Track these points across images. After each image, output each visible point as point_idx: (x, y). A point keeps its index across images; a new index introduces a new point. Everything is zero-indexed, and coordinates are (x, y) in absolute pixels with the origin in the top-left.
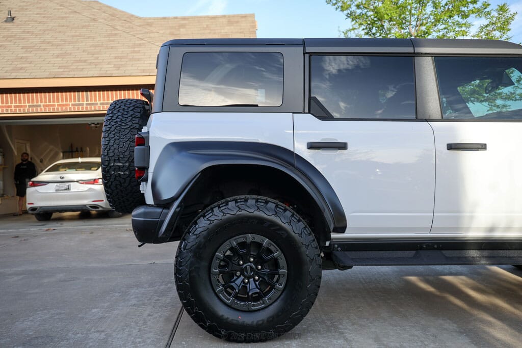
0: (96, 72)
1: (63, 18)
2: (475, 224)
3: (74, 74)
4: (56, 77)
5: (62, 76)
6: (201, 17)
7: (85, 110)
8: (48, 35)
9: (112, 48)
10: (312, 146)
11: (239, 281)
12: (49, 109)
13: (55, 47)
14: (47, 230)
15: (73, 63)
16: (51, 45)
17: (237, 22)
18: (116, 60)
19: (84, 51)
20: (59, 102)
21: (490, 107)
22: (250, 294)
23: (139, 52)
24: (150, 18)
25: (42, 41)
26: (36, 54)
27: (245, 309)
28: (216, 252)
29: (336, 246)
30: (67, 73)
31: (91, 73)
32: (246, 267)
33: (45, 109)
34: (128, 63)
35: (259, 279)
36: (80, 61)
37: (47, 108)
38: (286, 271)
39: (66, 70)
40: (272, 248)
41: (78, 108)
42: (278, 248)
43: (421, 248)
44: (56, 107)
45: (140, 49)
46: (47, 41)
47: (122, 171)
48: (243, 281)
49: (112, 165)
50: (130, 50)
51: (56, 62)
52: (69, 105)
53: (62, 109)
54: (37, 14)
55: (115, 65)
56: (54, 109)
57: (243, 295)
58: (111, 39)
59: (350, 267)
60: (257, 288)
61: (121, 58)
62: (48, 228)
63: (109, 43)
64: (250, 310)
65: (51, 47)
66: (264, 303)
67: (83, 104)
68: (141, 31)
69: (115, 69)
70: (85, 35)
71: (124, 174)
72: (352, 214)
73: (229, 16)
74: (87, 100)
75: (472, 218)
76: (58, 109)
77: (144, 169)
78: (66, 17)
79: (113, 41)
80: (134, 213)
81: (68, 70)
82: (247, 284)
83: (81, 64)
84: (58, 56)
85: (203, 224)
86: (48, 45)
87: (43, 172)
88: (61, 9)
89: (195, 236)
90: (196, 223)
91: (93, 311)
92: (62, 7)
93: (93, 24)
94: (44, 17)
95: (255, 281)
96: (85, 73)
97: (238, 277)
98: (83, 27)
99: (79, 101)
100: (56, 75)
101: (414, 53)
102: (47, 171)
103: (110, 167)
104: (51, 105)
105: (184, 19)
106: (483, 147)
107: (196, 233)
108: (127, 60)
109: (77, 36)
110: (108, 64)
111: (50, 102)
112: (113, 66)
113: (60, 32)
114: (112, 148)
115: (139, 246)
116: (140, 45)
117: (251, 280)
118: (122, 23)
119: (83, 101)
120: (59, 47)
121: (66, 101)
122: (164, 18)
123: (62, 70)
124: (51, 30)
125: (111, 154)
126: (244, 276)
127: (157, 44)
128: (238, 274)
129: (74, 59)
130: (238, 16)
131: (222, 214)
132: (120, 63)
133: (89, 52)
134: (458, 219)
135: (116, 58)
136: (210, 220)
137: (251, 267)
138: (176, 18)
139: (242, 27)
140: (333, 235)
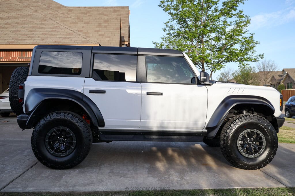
0: (32, 42)
1: (19, 10)
3: (20, 43)
4: (10, 44)
5: (14, 43)
6: (99, 7)
7: (25, 61)
8: (10, 19)
9: (42, 28)
10: (91, 92)
11: (57, 145)
12: (7, 60)
13: (12, 27)
14: (4, 122)
15: (20, 36)
16: (10, 25)
17: (119, 11)
18: (43, 35)
19: (27, 30)
20: (12, 56)
21: (240, 64)
22: (61, 150)
23: (55, 31)
24: (71, 7)
25: (6, 23)
26: (2, 31)
27: (58, 156)
29: (100, 132)
30: (16, 42)
31: (28, 42)
32: (60, 139)
33: (5, 60)
34: (48, 37)
36: (24, 35)
37: (6, 59)
38: (75, 141)
39: (16, 40)
41: (22, 60)
42: (72, 132)
43: (136, 134)
44: (10, 59)
45: (56, 29)
46: (9, 23)
48: (59, 145)
49: (13, 96)
50: (51, 29)
51: (12, 36)
52: (17, 58)
53: (13, 60)
54: (6, 7)
55: (41, 38)
56: (9, 60)
57: (58, 150)
58: (42, 23)
59: (111, 141)
60: (64, 148)
61: (45, 34)
62: (4, 121)
63: (41, 25)
64: (60, 156)
65: (10, 27)
66: (66, 154)
67: (24, 58)
68: (62, 16)
69: (41, 40)
70: (29, 20)
72: (107, 119)
73: (115, 7)
74: (26, 56)
76: (11, 60)
77: (22, 99)
78: (21, 9)
79: (43, 24)
80: (18, 117)
81: (17, 40)
82: (60, 146)
83: (24, 37)
84: (13, 32)
85: (42, 122)
86: (9, 25)
87: (5, 92)
88: (19, 4)
89: (39, 127)
90: (40, 122)
91: (5, 157)
92: (20, 3)
93: (35, 13)
94: (10, 9)
95: (64, 145)
96: (25, 42)
97: (57, 143)
98: (29, 15)
99: (22, 56)
100: (10, 43)
101: (137, 54)
102: (6, 91)
103: (12, 97)
104: (8, 58)
105: (90, 8)
106: (161, 94)
107: (39, 125)
108: (48, 35)
109: (25, 21)
110: (38, 37)
111: (7, 56)
112: (40, 38)
113: (17, 18)
114: (13, 89)
115: (22, 130)
116: (57, 27)
117: (62, 145)
118: (53, 12)
119: (24, 56)
120: (14, 27)
121: (16, 56)
122: (79, 7)
123: (14, 40)
124: (12, 17)
125: (13, 92)
126: (59, 143)
127: (65, 27)
128: (57, 142)
129: (21, 34)
130: (119, 7)
131: (50, 118)
132: (45, 37)
133: (29, 30)
135: (43, 34)
136: (45, 121)
137: (62, 140)
138: (85, 7)
139: (121, 14)
140: (100, 128)
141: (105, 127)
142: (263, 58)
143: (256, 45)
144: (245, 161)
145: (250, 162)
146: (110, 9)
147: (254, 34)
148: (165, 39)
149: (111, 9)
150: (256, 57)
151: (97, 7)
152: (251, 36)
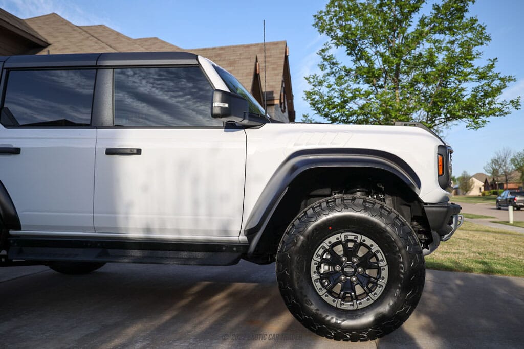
2: (132, 225)
6: (236, 46)
17: (269, 50)
75: (127, 218)
101: (96, 66)
105: (221, 49)
134: (115, 219)
138: (214, 48)
139: (272, 54)
140: (12, 232)
141: (22, 230)
142: (519, 107)
143: (507, 84)
144: (332, 318)
145: (344, 321)
146: (254, 48)
147: (496, 59)
148: (312, 80)
149: (257, 48)
150: (502, 104)
151: (233, 47)
152: (492, 63)
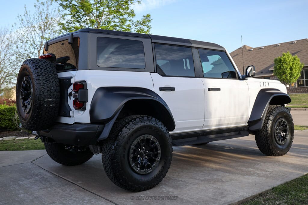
10: (161, 89)
22: (146, 165)
27: (144, 173)
28: (131, 146)
32: (142, 152)
35: (147, 157)
38: (161, 152)
40: (155, 141)
42: (157, 141)
43: (199, 136)
47: (51, 104)
49: (46, 100)
60: (148, 162)
64: (147, 173)
66: (152, 169)
71: (52, 106)
72: (177, 122)
77: (84, 103)
82: (142, 160)
85: (126, 131)
90: (122, 131)
97: (139, 158)
101: (192, 46)
106: (218, 90)
107: (122, 136)
114: (46, 90)
117: (144, 158)
125: (46, 94)
126: (141, 157)
128: (139, 156)
131: (134, 125)
136: (129, 129)
137: (144, 152)
